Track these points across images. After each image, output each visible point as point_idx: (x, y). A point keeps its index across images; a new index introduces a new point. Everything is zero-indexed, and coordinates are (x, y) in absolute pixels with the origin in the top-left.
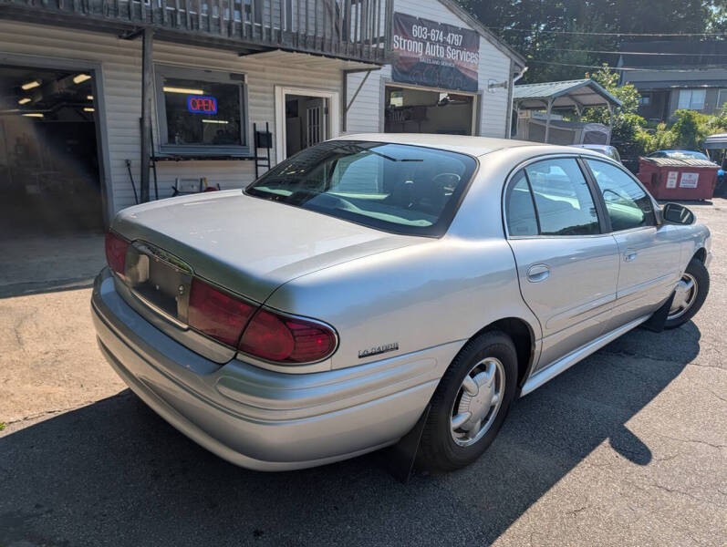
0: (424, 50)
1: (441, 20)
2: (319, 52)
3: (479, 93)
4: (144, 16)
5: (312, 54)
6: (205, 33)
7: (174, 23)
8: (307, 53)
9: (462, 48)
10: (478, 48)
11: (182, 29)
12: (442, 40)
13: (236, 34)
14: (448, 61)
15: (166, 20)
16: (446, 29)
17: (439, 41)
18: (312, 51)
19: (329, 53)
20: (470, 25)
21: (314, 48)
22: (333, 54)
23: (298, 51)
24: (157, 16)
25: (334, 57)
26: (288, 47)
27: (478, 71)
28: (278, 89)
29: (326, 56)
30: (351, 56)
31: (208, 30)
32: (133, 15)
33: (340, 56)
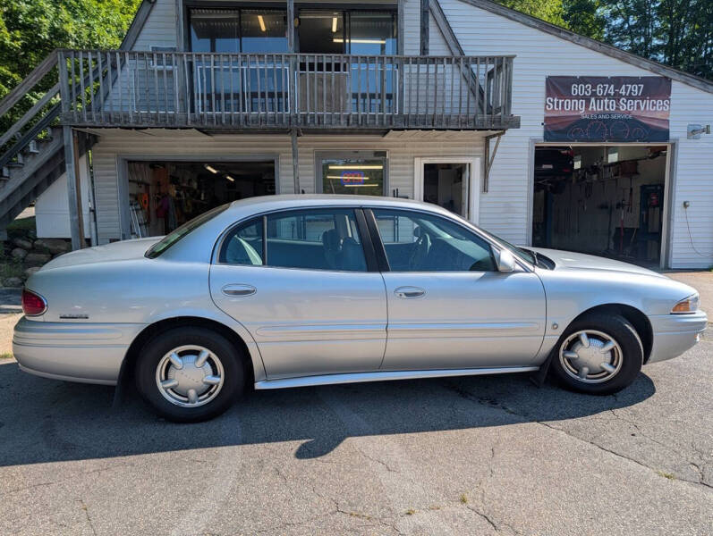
0: (587, 106)
1: (609, 74)
2: (431, 127)
3: (671, 141)
4: (284, 121)
5: (422, 129)
6: (330, 126)
7: (305, 123)
8: (417, 129)
9: (643, 97)
10: (669, 94)
11: (312, 126)
12: (612, 93)
13: (353, 123)
14: (623, 113)
15: (299, 121)
16: (618, 81)
17: (608, 95)
18: (422, 127)
19: (439, 127)
20: (655, 72)
21: (424, 124)
22: (444, 126)
23: (408, 129)
24: (294, 120)
25: (445, 130)
26: (399, 127)
27: (670, 119)
28: (417, 160)
29: (436, 129)
30: (464, 127)
31: (331, 124)
32: (277, 121)
33: (451, 127)
